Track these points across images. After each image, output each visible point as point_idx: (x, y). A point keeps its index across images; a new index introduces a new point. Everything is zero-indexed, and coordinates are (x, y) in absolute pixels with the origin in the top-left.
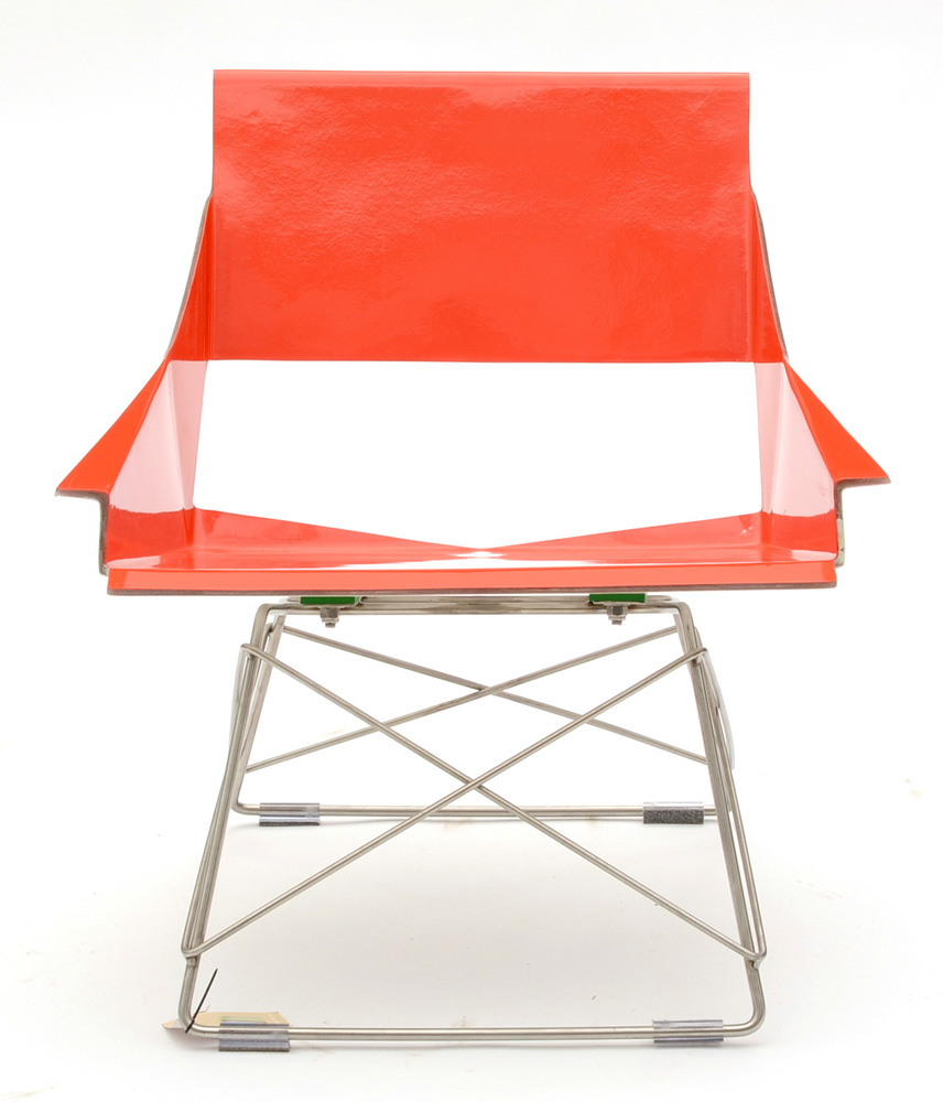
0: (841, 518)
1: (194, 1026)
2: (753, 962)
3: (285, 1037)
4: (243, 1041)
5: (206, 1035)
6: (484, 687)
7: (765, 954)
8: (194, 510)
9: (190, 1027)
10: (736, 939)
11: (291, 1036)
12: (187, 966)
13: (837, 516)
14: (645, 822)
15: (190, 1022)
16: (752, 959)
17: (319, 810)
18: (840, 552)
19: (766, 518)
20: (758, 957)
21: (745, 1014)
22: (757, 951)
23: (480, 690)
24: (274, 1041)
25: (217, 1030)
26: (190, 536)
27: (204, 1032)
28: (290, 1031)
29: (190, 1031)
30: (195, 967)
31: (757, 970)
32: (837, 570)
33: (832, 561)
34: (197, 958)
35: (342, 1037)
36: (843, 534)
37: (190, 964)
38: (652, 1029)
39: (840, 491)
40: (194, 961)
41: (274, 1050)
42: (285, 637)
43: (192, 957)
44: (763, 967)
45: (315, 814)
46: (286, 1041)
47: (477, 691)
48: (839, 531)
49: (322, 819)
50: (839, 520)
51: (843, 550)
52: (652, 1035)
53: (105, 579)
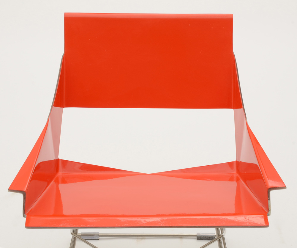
0: (270, 200)
8: (59, 159)
13: (268, 200)
14: (197, 240)
17: (99, 235)
18: (269, 211)
19: (238, 163)
26: (57, 170)
32: (268, 217)
36: (270, 205)
39: (270, 191)
45: (98, 236)
48: (269, 204)
49: (100, 238)
50: (269, 201)
51: (270, 210)
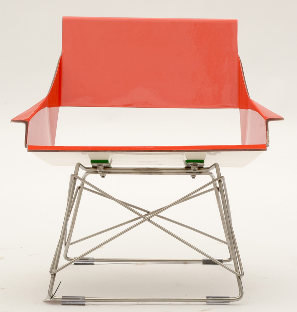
1: (53, 297)
2: (239, 277)
3: (84, 300)
4: (70, 301)
5: (57, 300)
6: (150, 212)
7: (243, 275)
9: (52, 297)
10: (234, 269)
11: (86, 300)
12: (52, 277)
14: (203, 264)
15: (52, 296)
16: (239, 276)
20: (241, 275)
21: (237, 294)
22: (241, 273)
23: (148, 213)
24: (80, 302)
25: (61, 298)
27: (57, 299)
28: (85, 298)
29: (52, 298)
30: (54, 278)
31: (241, 280)
33: (265, 145)
34: (55, 275)
35: (103, 301)
37: (52, 276)
38: (206, 299)
39: (268, 122)
40: (54, 275)
41: (80, 305)
42: (84, 191)
43: (53, 274)
44: (243, 279)
45: (93, 261)
46: (84, 302)
47: (147, 213)
48: (268, 135)
49: (95, 263)
52: (206, 301)
53: (27, 149)
